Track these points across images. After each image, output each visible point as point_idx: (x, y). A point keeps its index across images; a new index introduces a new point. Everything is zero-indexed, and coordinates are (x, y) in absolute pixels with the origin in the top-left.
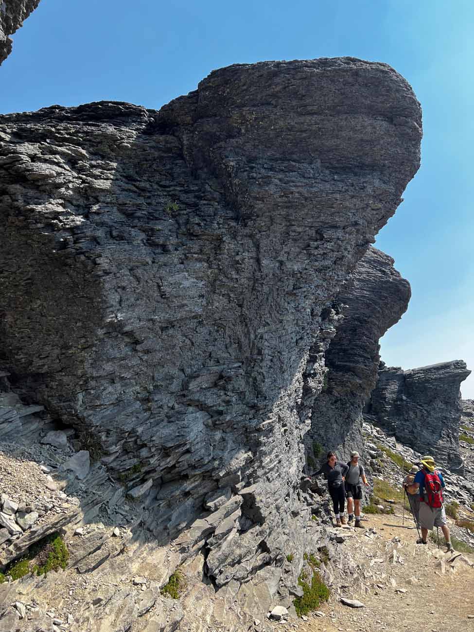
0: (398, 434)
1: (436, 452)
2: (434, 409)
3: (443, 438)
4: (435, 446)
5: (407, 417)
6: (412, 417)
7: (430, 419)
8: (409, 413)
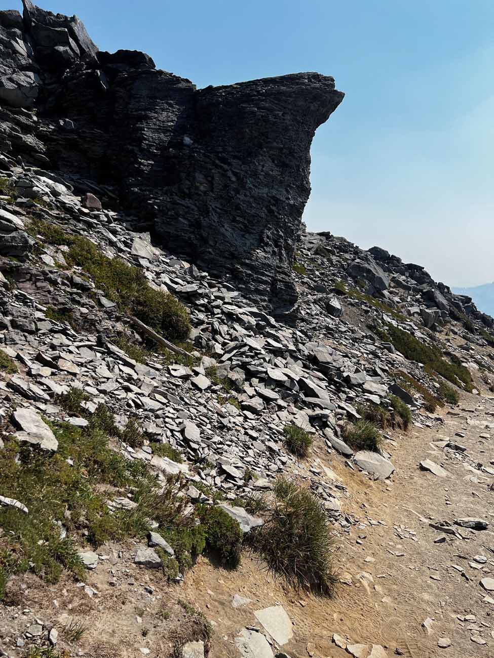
1: (247, 275)
2: (255, 174)
3: (267, 244)
4: (247, 261)
5: (189, 189)
6: (202, 188)
7: (242, 197)
8: (194, 178)
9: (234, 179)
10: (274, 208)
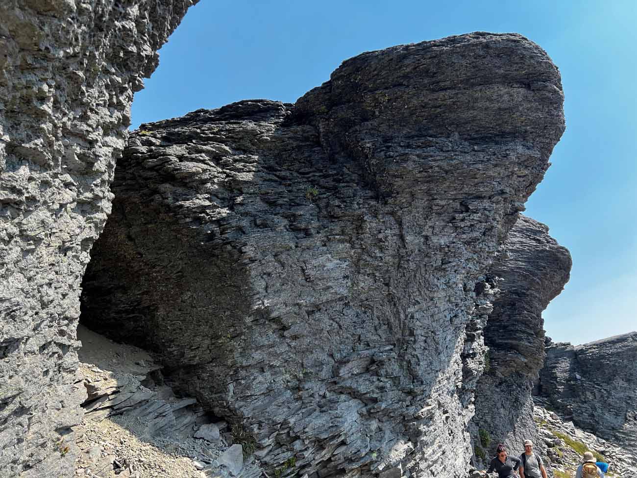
0: (576, 418)
1: (623, 437)
2: (615, 388)
3: (630, 420)
4: (621, 431)
5: (585, 399)
6: (590, 398)
7: (611, 400)
8: (586, 394)
9: (605, 392)
10: (629, 401)
